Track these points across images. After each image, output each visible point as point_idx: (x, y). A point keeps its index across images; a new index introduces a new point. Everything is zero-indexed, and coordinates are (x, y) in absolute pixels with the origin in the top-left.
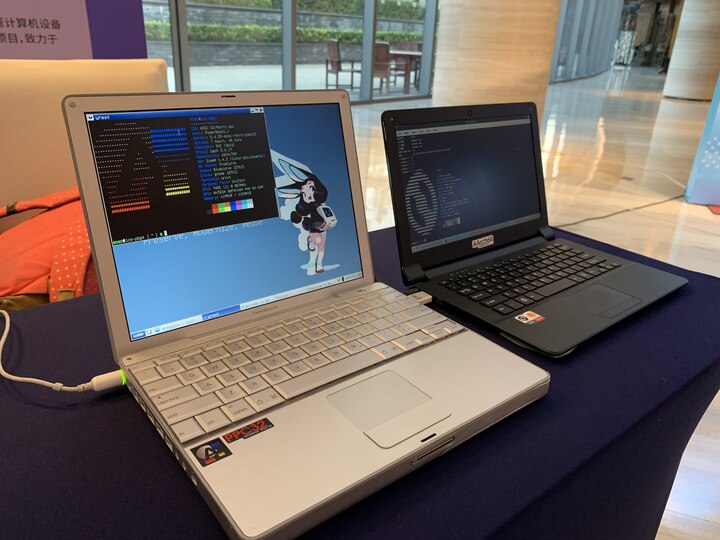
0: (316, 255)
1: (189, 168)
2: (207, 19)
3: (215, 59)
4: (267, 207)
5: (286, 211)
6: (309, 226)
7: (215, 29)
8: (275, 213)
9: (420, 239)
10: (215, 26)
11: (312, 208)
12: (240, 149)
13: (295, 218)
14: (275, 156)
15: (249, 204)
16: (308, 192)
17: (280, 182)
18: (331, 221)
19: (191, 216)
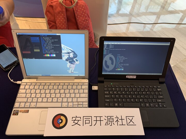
4: (59, 56)
11: (72, 59)
13: (67, 60)
15: (54, 55)
17: (63, 51)
18: (77, 62)
19: (40, 56)
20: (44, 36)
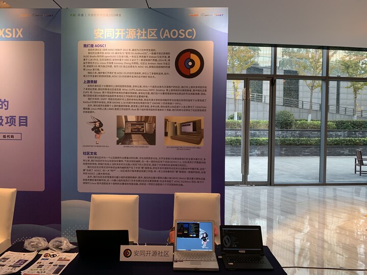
0: (205, 245)
1: (188, 229)
2: (301, 136)
3: (303, 153)
4: (198, 236)
5: (200, 238)
6: (204, 240)
7: (304, 140)
8: (199, 237)
9: (226, 247)
10: (304, 139)
11: (205, 238)
12: (195, 228)
13: (202, 239)
14: (200, 229)
15: (195, 236)
16: (205, 235)
17: (200, 233)
18: (208, 240)
19: (187, 236)
20: (191, 224)
